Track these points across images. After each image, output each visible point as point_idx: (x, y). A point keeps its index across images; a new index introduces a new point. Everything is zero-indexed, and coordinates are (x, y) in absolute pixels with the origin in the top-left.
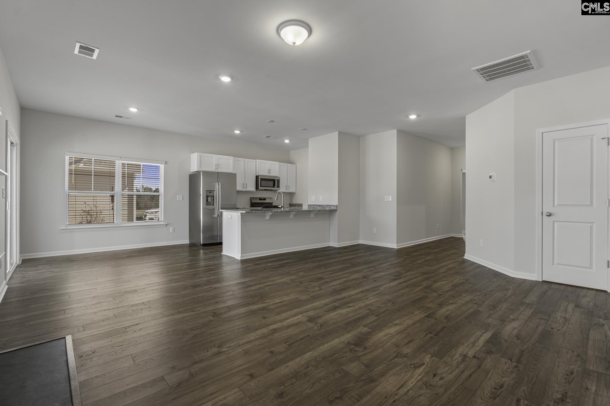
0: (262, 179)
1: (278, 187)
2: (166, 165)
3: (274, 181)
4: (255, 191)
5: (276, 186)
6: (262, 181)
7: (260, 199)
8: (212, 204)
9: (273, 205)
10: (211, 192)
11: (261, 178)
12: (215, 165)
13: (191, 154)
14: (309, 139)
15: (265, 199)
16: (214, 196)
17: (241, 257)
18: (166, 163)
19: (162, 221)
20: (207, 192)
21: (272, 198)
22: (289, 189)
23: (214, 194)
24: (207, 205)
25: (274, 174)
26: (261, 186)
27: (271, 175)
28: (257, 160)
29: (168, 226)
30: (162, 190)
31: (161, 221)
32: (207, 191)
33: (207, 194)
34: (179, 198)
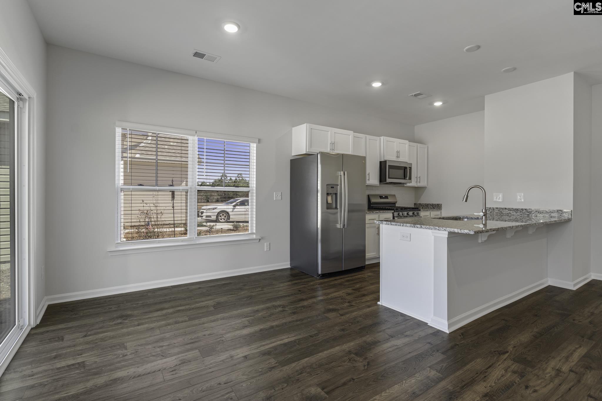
0: (391, 167)
1: (410, 178)
2: (259, 144)
3: (405, 168)
4: (379, 185)
5: (408, 178)
6: (390, 169)
7: (381, 197)
8: (334, 206)
9: (396, 206)
10: (333, 187)
11: (389, 165)
12: (331, 143)
13: (293, 128)
14: (485, 96)
15: (386, 197)
16: (336, 194)
17: (450, 326)
18: (259, 141)
19: (254, 233)
20: (327, 187)
21: (395, 195)
22: (420, 182)
23: (337, 191)
24: (328, 208)
25: (405, 158)
26: (389, 178)
27: (401, 159)
28: (382, 138)
29: (261, 241)
30: (253, 184)
31: (252, 233)
32: (327, 185)
33: (327, 191)
34: (276, 196)
